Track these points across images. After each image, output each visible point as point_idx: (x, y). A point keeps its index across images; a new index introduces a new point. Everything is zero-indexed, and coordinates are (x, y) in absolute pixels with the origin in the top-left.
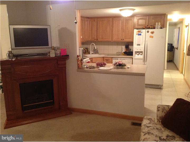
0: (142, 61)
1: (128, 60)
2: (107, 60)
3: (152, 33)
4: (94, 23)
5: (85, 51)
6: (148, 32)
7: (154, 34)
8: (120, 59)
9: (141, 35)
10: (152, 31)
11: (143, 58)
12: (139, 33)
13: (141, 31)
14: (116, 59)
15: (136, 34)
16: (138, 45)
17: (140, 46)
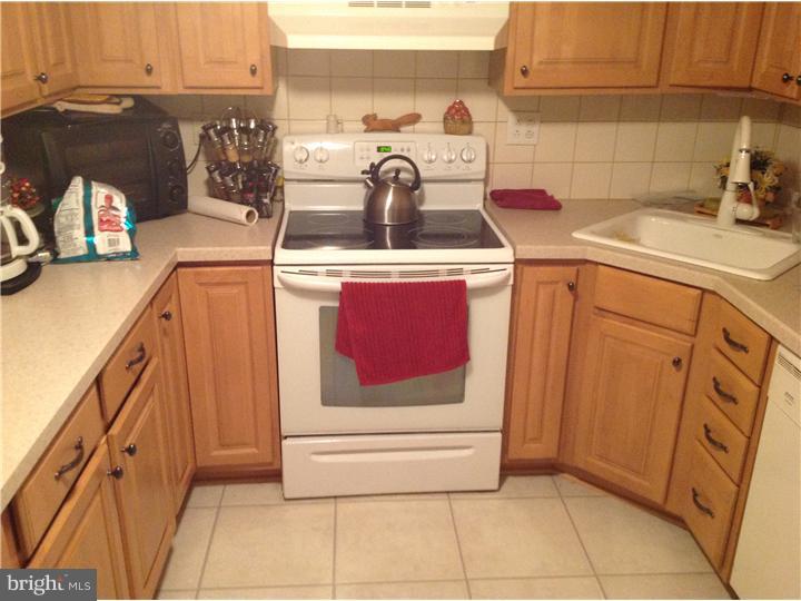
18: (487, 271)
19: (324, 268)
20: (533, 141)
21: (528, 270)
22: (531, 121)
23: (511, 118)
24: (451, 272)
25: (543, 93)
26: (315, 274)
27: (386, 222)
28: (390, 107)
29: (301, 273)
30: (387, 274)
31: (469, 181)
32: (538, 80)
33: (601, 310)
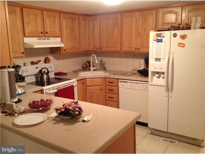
0: (164, 89)
1: (143, 86)
2: (110, 83)
3: (183, 37)
4: (96, 23)
5: (86, 65)
6: (175, 35)
7: (185, 39)
8: (130, 82)
9: (162, 42)
10: (183, 34)
11: (166, 84)
12: (159, 38)
13: (161, 34)
14: (123, 82)
15: (154, 41)
16: (157, 61)
17: (160, 61)
18: (75, 83)
19: (52, 89)
20: (58, 63)
22: (57, 60)
23: (54, 59)
24: (69, 84)
25: (69, 53)
26: (50, 90)
27: (45, 81)
28: (35, 59)
29: (49, 90)
30: (61, 87)
31: (51, 72)
32: (66, 51)
33: (87, 86)
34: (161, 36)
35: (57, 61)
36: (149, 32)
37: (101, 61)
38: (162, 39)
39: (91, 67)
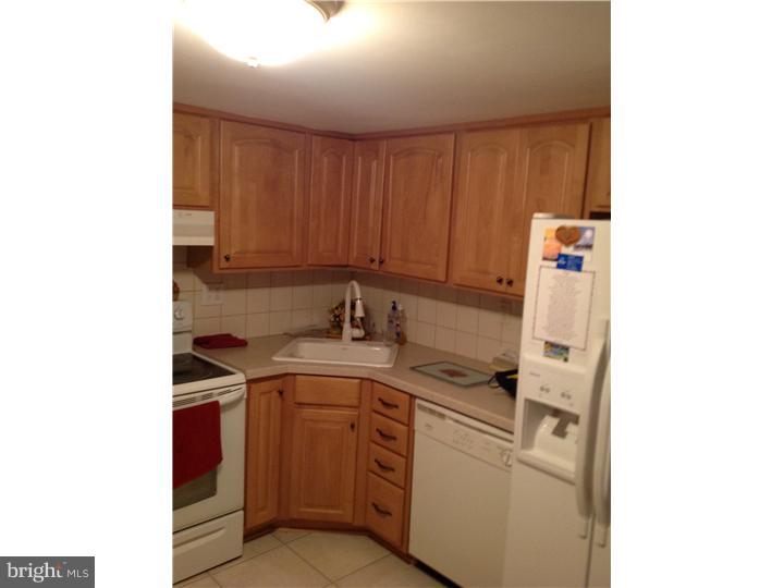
2: (385, 404)
4: (374, 164)
5: (336, 316)
8: (457, 421)
9: (579, 268)
12: (569, 251)
13: (579, 232)
14: (432, 412)
15: (545, 259)
16: (552, 355)
17: (566, 360)
18: (229, 391)
21: (253, 386)
22: (217, 289)
23: (204, 287)
31: (180, 333)
32: (232, 263)
33: (300, 404)
34: (580, 242)
35: (214, 294)
36: (531, 218)
37: (394, 308)
38: (581, 258)
39: (347, 326)
